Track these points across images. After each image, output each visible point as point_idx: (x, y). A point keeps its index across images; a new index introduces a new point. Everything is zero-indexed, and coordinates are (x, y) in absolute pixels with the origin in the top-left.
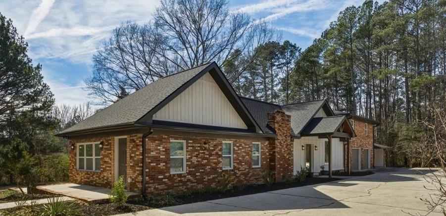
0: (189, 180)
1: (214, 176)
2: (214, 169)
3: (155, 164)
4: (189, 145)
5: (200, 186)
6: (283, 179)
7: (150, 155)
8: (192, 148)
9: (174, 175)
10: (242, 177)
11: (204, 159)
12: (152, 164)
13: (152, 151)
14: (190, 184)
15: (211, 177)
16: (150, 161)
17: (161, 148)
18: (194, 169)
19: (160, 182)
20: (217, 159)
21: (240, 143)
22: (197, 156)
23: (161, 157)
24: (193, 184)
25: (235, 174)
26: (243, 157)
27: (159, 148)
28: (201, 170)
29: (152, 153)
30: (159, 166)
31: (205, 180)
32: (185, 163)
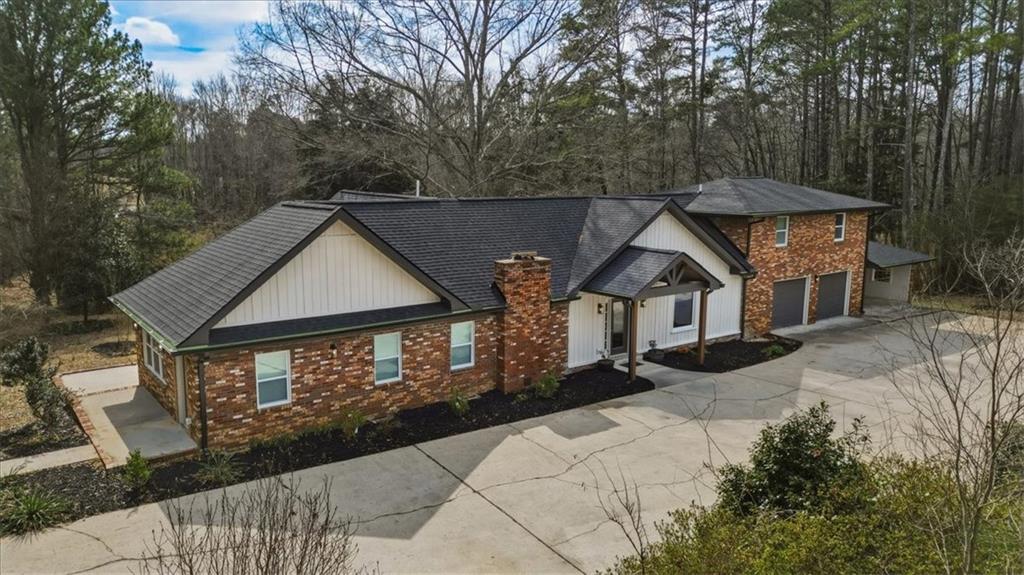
0: (298, 414)
1: (354, 399)
2: (356, 388)
3: (225, 399)
4: (296, 356)
5: (324, 420)
6: (525, 384)
7: (214, 386)
8: (302, 361)
9: (264, 411)
10: (425, 392)
11: (330, 373)
12: (219, 400)
13: (219, 379)
14: (299, 421)
15: (349, 401)
16: (215, 395)
17: (237, 372)
18: (308, 395)
19: (238, 424)
20: (362, 369)
21: (420, 332)
22: (314, 372)
23: (237, 385)
24: (308, 419)
25: (406, 388)
26: (426, 355)
27: (232, 372)
28: (323, 394)
29: (218, 383)
30: (234, 400)
31: (332, 408)
32: (289, 387)
